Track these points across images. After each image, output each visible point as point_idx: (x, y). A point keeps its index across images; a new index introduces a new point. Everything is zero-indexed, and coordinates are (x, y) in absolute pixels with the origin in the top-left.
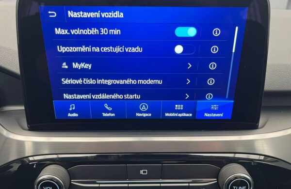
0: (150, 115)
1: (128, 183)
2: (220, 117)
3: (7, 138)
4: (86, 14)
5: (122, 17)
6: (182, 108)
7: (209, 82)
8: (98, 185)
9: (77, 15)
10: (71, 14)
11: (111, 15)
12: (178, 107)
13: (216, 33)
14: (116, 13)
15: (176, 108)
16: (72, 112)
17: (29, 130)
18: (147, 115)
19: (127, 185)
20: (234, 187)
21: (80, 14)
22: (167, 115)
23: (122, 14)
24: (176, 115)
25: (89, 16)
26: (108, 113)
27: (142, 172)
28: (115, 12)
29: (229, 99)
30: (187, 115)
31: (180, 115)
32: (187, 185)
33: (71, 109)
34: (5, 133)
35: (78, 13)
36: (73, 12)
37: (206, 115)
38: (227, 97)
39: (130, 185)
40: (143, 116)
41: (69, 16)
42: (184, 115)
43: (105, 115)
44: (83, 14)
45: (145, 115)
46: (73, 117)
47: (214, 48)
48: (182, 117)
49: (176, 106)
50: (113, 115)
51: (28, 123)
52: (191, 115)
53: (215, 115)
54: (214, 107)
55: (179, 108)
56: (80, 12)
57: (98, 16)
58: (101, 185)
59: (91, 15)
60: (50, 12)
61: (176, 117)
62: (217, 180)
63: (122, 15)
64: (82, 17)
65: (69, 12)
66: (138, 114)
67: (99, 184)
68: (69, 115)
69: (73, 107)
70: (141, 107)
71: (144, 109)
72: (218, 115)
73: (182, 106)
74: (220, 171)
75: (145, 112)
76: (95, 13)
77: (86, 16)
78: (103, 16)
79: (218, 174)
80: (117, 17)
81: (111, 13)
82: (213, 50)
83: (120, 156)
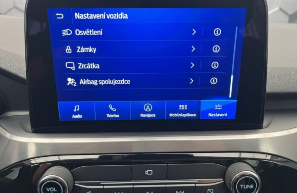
0: (154, 115)
1: (133, 184)
2: (224, 117)
3: (10, 141)
4: (92, 16)
5: (127, 18)
6: (186, 108)
7: (212, 81)
8: (102, 187)
9: (84, 17)
10: (78, 16)
11: (116, 17)
12: (182, 107)
13: (217, 33)
14: (121, 15)
15: (180, 109)
16: (76, 113)
17: (33, 132)
18: (151, 116)
19: (132, 186)
20: (242, 185)
21: (86, 16)
22: (171, 115)
23: (126, 15)
24: (181, 115)
25: (95, 18)
26: (113, 114)
27: (147, 172)
28: (119, 13)
29: (232, 98)
30: (192, 115)
31: (184, 115)
32: (194, 185)
33: (75, 110)
34: (8, 135)
35: (84, 15)
36: (80, 14)
37: (210, 115)
38: (230, 96)
39: (135, 186)
40: (147, 117)
41: (76, 18)
42: (189, 115)
43: (109, 116)
44: (89, 16)
45: (149, 116)
46: (77, 118)
47: (215, 47)
48: (186, 117)
49: (180, 106)
50: (117, 116)
51: (32, 126)
52: (195, 115)
53: (219, 115)
54: (218, 107)
55: (183, 109)
56: (86, 14)
57: (104, 17)
58: (105, 187)
59: (97, 17)
60: (57, 14)
61: (180, 117)
62: (224, 180)
63: (126, 17)
64: (88, 18)
65: (76, 14)
66: (142, 115)
67: (104, 185)
68: (74, 116)
69: (77, 108)
70: (146, 108)
71: (148, 110)
72: (222, 115)
73: (186, 106)
74: (226, 169)
75: (149, 113)
76: (101, 15)
77: (92, 18)
78: (108, 18)
79: (225, 174)
80: (121, 18)
81: (116, 15)
82: (215, 49)
83: (125, 156)
